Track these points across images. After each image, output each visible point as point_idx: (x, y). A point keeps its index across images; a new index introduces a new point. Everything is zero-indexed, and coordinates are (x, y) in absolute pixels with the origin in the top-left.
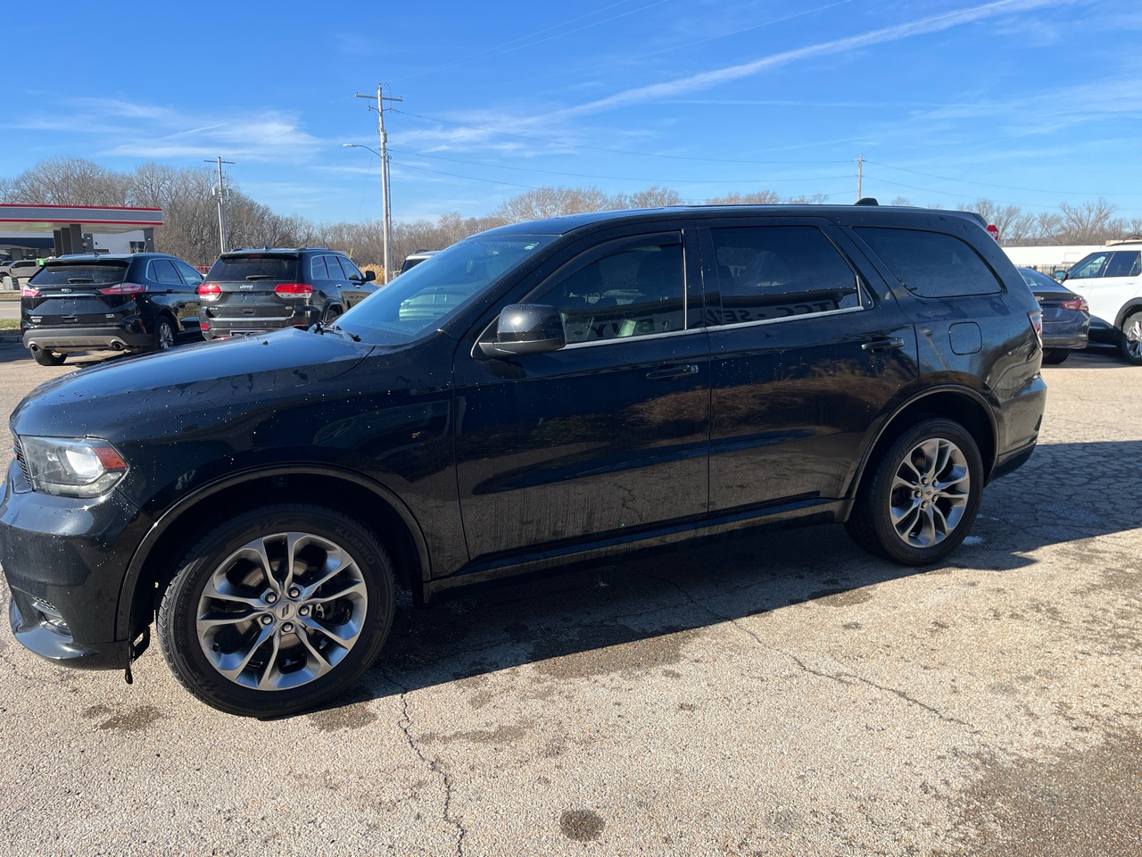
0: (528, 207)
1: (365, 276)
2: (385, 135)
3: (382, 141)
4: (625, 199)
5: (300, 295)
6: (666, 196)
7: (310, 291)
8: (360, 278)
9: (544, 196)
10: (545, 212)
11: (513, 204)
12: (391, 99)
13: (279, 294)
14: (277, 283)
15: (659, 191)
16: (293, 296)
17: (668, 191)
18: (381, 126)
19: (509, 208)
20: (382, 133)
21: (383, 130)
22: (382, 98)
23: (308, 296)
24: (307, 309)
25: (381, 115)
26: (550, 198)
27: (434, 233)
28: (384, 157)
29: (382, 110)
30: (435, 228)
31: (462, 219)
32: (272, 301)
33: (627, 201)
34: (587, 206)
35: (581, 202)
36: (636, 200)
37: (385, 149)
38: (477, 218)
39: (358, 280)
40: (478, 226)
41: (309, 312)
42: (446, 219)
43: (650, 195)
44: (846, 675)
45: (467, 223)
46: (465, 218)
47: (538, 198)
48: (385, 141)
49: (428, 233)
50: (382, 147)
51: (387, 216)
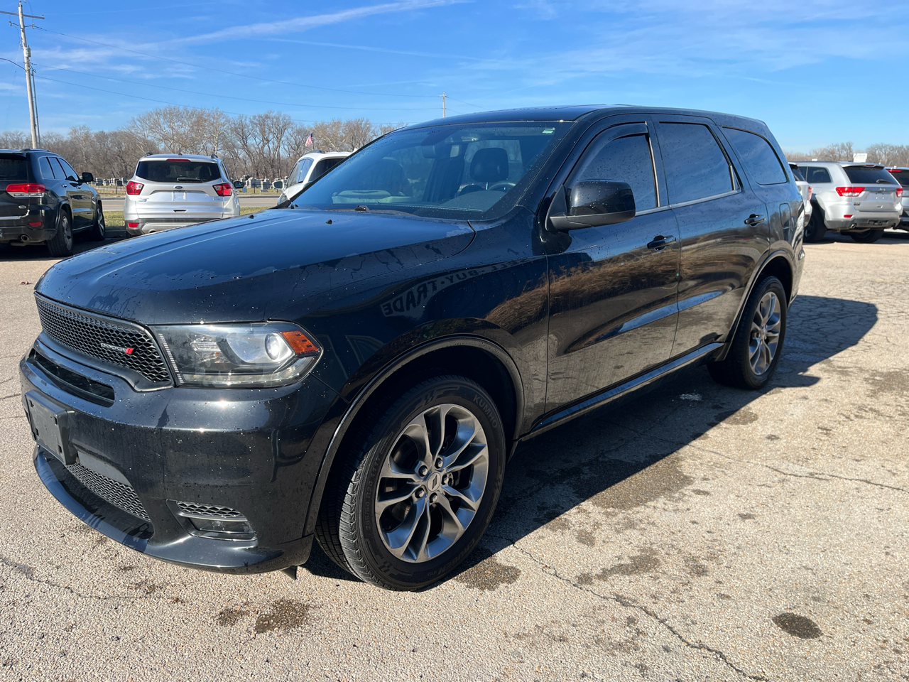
0: (157, 124)
1: (81, 177)
2: (29, 50)
3: (26, 55)
4: (246, 120)
5: (33, 194)
6: (281, 119)
7: (43, 190)
8: (77, 179)
9: (170, 114)
10: (172, 128)
11: (142, 120)
12: (33, 17)
13: (12, 194)
14: (9, 183)
15: (274, 114)
16: (26, 195)
17: (282, 114)
18: (23, 41)
19: (138, 123)
20: (24, 48)
21: (26, 45)
22: (23, 15)
23: (41, 195)
24: (41, 208)
25: (23, 31)
26: (176, 116)
27: (64, 144)
28: (29, 71)
29: (24, 26)
30: (65, 139)
31: (91, 132)
32: (4, 200)
33: (248, 122)
34: (212, 125)
35: (206, 121)
36: (255, 121)
37: (28, 63)
38: (106, 131)
39: (75, 180)
40: (107, 138)
41: (43, 211)
42: (75, 131)
43: (267, 117)
44: (817, 474)
45: (97, 136)
46: (94, 131)
47: (165, 116)
48: (29, 55)
49: (58, 143)
50: (26, 61)
51: (35, 125)
